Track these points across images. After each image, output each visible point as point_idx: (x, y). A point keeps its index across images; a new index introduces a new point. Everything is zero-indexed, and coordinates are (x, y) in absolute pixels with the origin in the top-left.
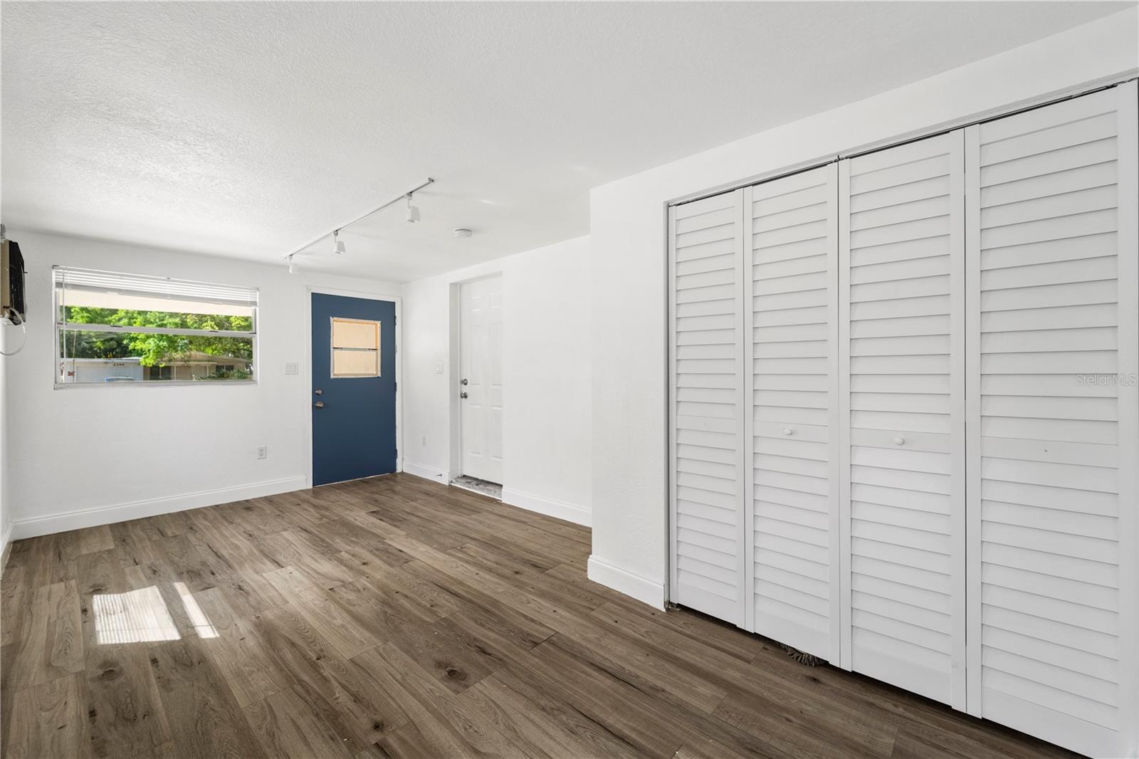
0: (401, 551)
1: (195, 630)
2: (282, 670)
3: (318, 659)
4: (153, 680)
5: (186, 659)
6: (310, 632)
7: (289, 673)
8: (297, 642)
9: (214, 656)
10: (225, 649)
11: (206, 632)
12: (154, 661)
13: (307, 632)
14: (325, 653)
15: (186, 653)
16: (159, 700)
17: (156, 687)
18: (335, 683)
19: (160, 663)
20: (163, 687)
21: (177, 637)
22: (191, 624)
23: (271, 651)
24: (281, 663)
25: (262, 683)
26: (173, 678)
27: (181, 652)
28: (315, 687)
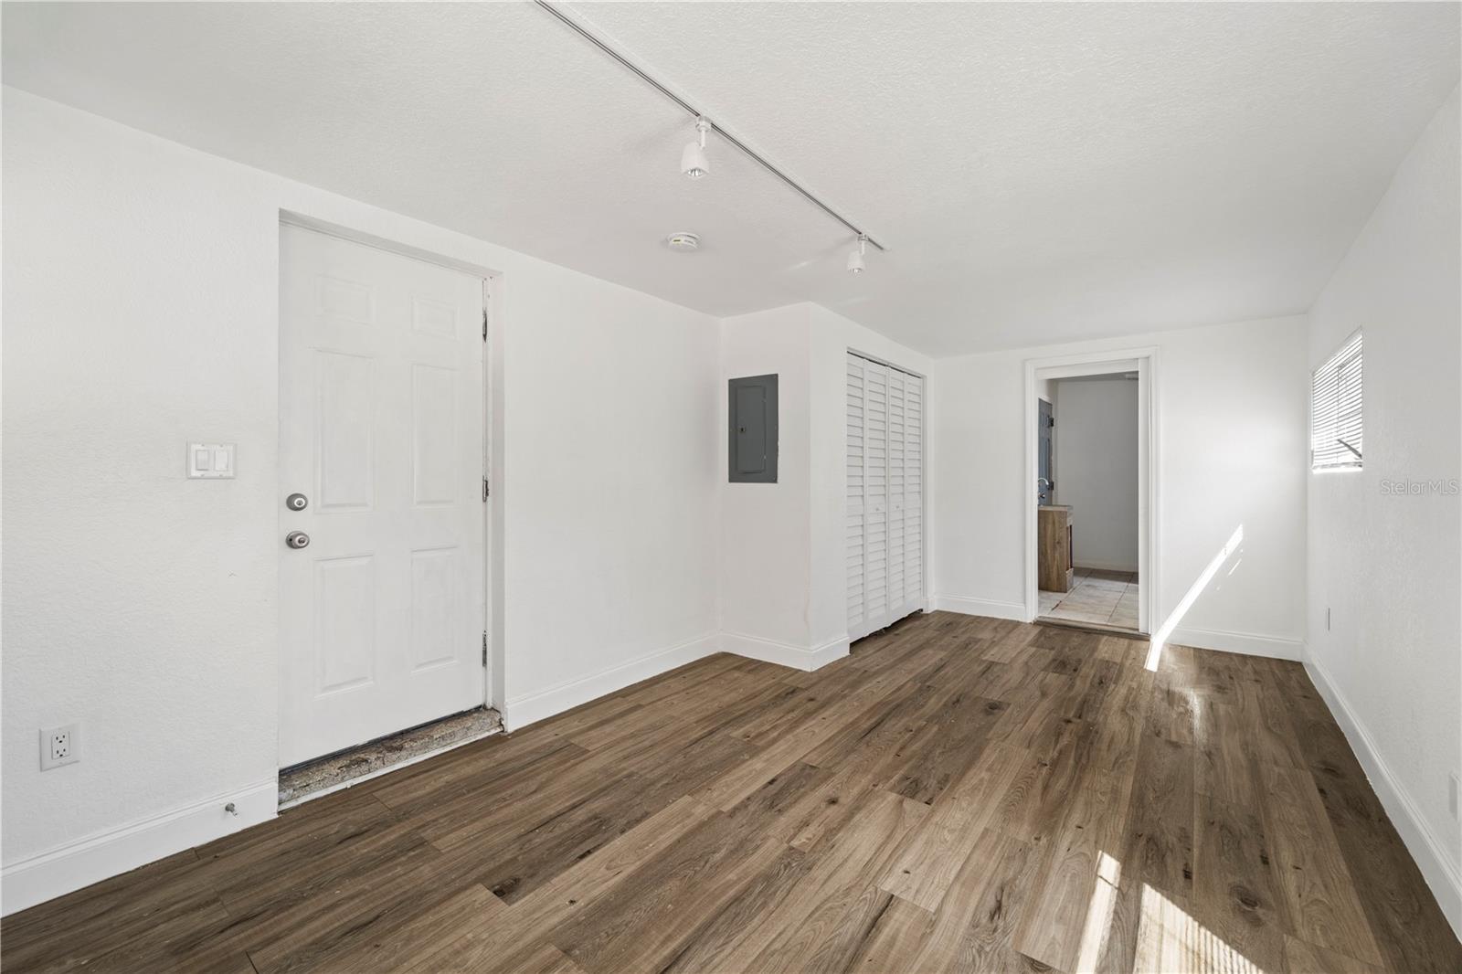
0: (771, 782)
1: (1120, 883)
2: (1080, 778)
3: (1046, 765)
4: (1196, 851)
5: (1152, 850)
6: (1019, 785)
7: (1078, 772)
8: (1040, 788)
9: (1121, 831)
10: (1106, 831)
11: (1109, 867)
12: (1188, 875)
13: (1020, 787)
14: (1035, 764)
15: (1147, 857)
16: (1196, 827)
17: (1195, 843)
18: (1059, 747)
19: (1182, 868)
20: (1187, 837)
21: (1147, 888)
22: (1118, 896)
23: (1070, 796)
24: (1074, 783)
25: (1104, 780)
26: (1175, 839)
27: (1153, 863)
28: (1073, 754)
